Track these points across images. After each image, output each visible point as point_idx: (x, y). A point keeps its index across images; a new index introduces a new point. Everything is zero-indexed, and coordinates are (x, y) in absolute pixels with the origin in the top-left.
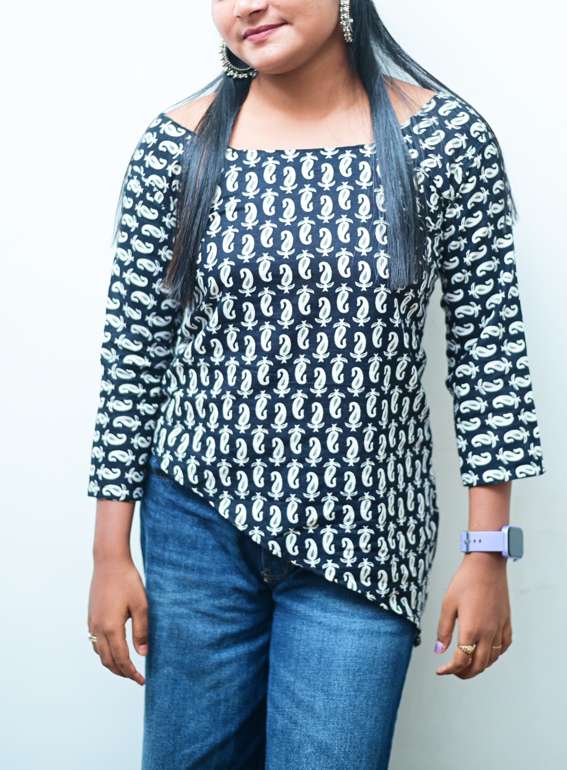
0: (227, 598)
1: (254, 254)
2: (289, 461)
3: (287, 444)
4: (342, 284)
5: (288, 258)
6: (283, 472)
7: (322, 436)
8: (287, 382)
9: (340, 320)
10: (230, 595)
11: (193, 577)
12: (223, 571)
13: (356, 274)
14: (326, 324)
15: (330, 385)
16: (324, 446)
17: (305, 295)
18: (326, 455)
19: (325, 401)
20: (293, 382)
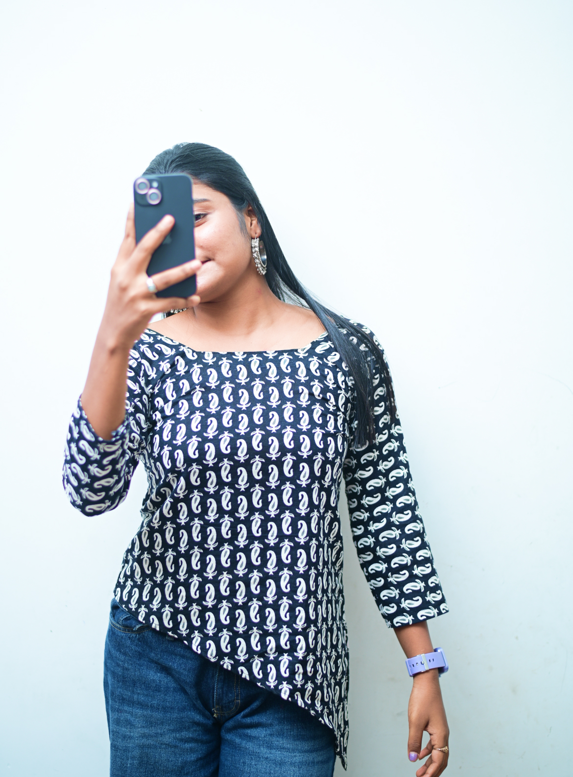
0: (186, 731)
1: (217, 432)
2: (250, 600)
3: (248, 586)
4: (287, 454)
5: (244, 434)
6: (245, 610)
7: (277, 578)
8: (245, 535)
9: (287, 483)
10: (189, 728)
11: (158, 715)
12: (183, 709)
13: (298, 445)
14: (275, 486)
15: (281, 536)
16: (278, 586)
17: (257, 464)
18: (280, 594)
19: (277, 549)
20: (251, 535)
